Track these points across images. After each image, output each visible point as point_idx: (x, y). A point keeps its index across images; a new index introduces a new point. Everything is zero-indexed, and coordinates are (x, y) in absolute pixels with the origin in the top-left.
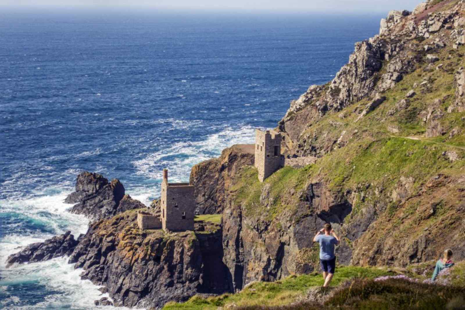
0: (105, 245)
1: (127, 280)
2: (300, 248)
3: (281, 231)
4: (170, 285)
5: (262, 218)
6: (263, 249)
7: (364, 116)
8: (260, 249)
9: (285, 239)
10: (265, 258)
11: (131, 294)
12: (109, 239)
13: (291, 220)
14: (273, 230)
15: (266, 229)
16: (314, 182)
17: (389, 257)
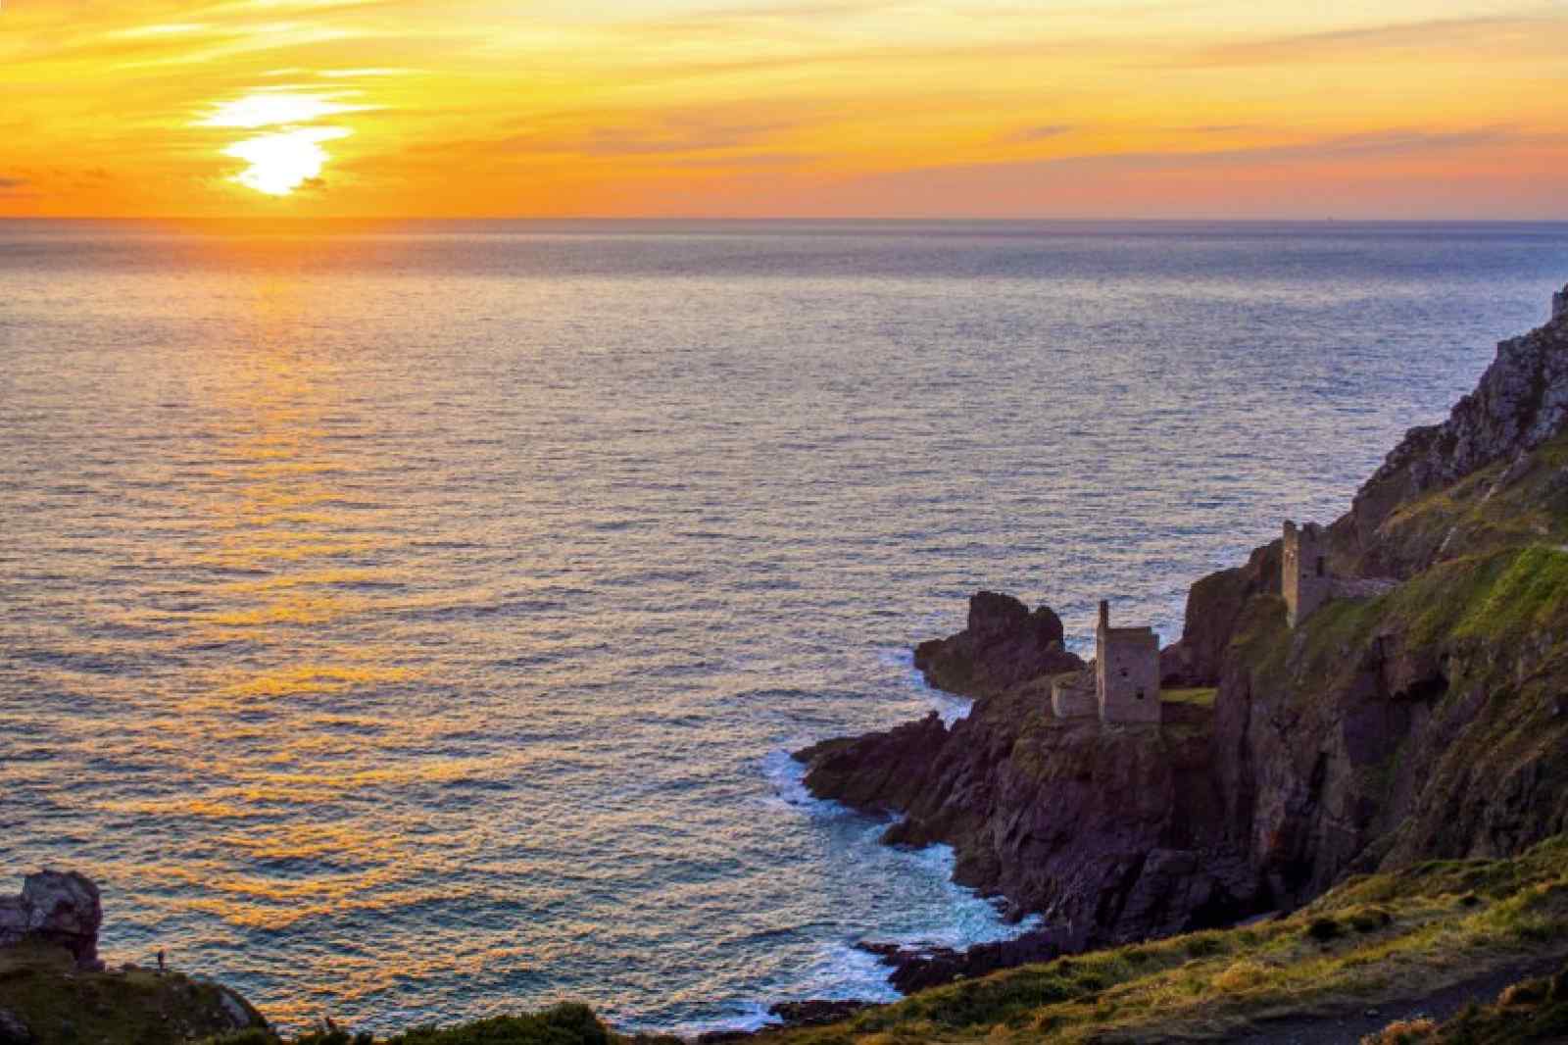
0: (995, 746)
1: (1027, 817)
2: (1354, 765)
3: (1321, 729)
4: (1108, 829)
5: (1287, 703)
6: (1289, 762)
7: (1493, 496)
8: (1281, 765)
9: (1327, 745)
10: (1290, 783)
11: (1035, 844)
12: (1004, 733)
13: (1338, 710)
14: (1305, 727)
15: (1294, 724)
16: (1384, 633)
17: (1477, 798)
